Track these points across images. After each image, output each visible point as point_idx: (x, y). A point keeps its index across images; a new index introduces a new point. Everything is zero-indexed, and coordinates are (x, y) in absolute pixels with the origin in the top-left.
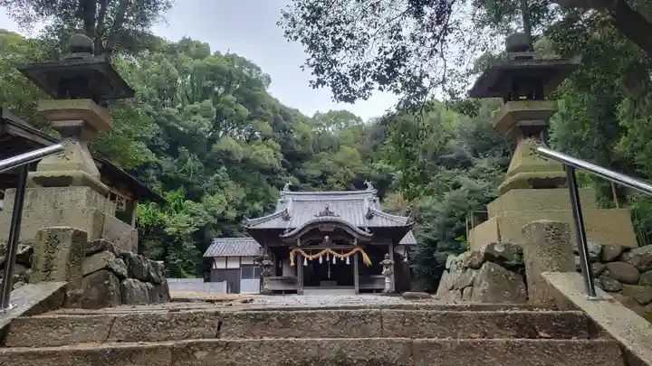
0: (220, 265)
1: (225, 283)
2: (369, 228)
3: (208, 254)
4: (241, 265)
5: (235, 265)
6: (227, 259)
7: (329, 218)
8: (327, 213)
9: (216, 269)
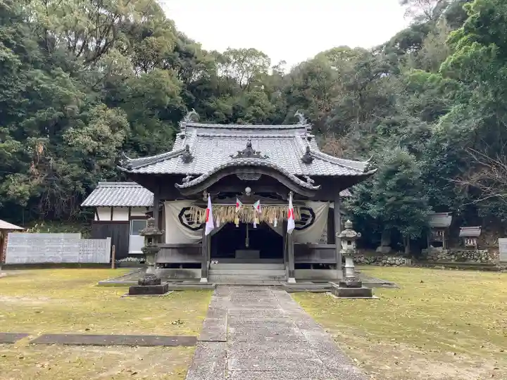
0: (104, 217)
1: (109, 240)
2: (312, 177)
3: (88, 202)
4: (131, 218)
5: (124, 217)
6: (112, 209)
7: (252, 160)
8: (249, 152)
9: (99, 222)
